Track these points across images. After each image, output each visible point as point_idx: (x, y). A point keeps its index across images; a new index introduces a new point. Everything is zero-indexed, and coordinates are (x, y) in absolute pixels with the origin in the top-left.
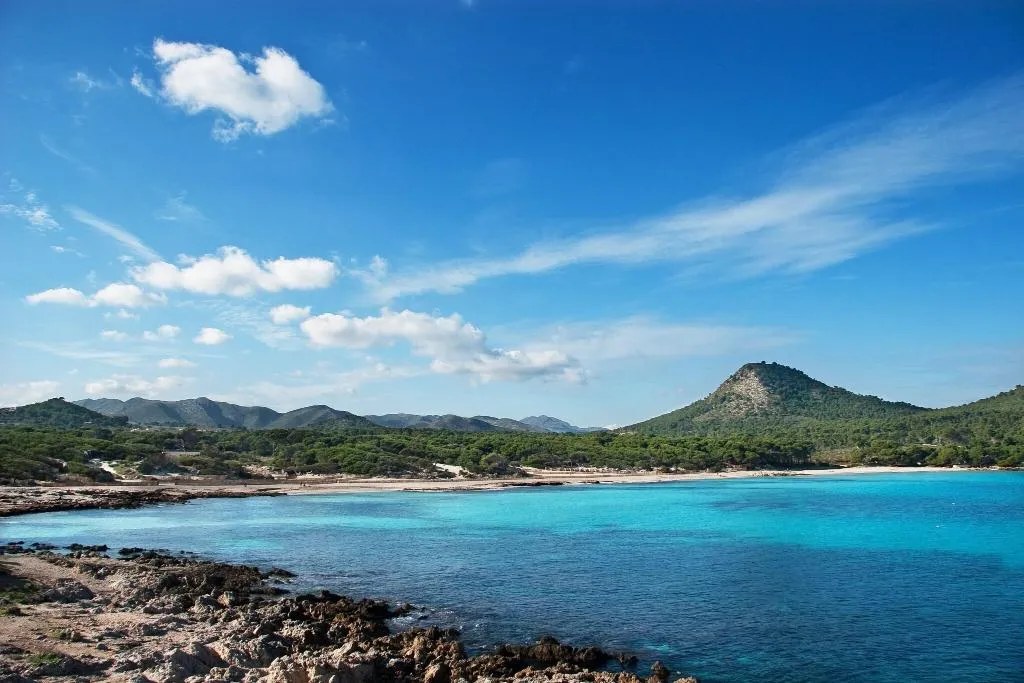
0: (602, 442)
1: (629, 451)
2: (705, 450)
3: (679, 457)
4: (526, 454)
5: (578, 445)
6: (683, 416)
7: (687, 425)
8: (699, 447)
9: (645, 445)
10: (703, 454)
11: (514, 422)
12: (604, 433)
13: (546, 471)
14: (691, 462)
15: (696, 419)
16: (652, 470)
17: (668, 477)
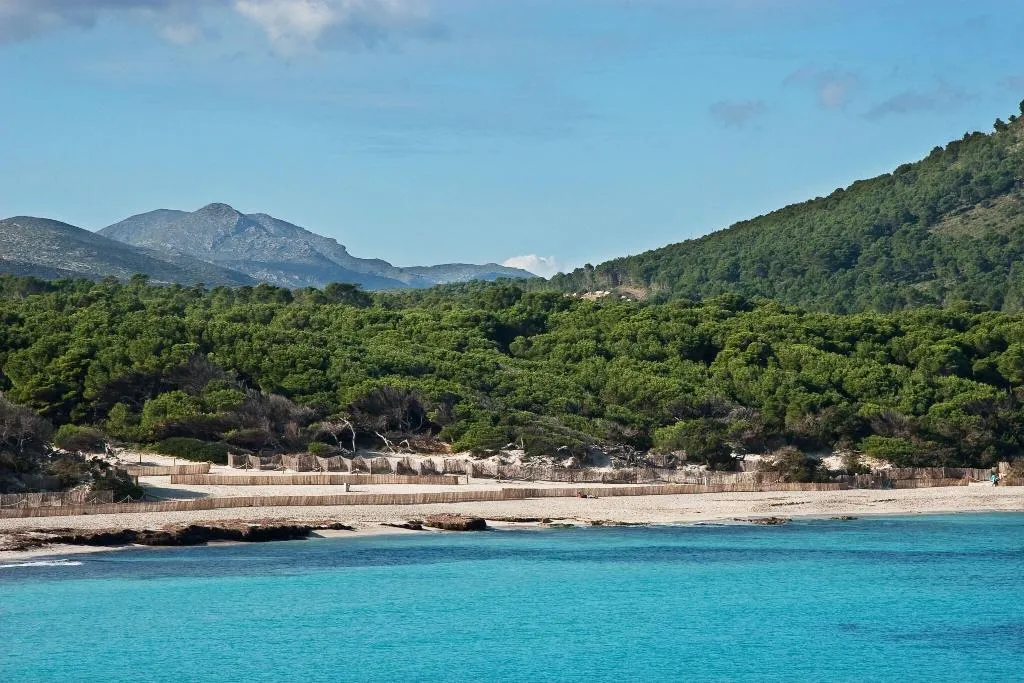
0: (502, 336)
1: (626, 374)
2: (992, 376)
3: (868, 408)
4: (135, 390)
5: (382, 347)
6: (889, 210)
7: (902, 251)
8: (962, 362)
9: (704, 351)
10: (984, 391)
11: (69, 235)
12: (510, 290)
13: (228, 470)
14: (923, 433)
15: (951, 225)
16: (733, 467)
17: (806, 502)
